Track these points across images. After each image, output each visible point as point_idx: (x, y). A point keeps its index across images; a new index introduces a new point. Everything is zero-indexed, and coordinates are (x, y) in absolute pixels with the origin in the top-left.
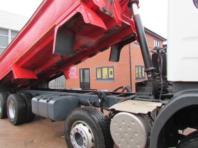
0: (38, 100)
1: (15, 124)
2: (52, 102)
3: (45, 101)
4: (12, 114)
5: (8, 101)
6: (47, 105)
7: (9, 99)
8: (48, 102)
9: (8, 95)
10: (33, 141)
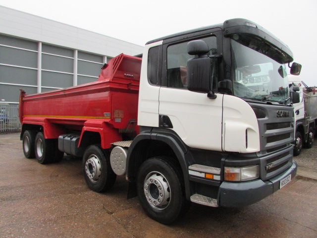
0: (64, 137)
1: (42, 162)
2: (74, 139)
3: (69, 138)
4: (40, 153)
5: (36, 139)
6: (70, 142)
7: (37, 137)
8: (71, 139)
9: (37, 133)
10: (57, 176)
